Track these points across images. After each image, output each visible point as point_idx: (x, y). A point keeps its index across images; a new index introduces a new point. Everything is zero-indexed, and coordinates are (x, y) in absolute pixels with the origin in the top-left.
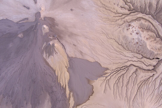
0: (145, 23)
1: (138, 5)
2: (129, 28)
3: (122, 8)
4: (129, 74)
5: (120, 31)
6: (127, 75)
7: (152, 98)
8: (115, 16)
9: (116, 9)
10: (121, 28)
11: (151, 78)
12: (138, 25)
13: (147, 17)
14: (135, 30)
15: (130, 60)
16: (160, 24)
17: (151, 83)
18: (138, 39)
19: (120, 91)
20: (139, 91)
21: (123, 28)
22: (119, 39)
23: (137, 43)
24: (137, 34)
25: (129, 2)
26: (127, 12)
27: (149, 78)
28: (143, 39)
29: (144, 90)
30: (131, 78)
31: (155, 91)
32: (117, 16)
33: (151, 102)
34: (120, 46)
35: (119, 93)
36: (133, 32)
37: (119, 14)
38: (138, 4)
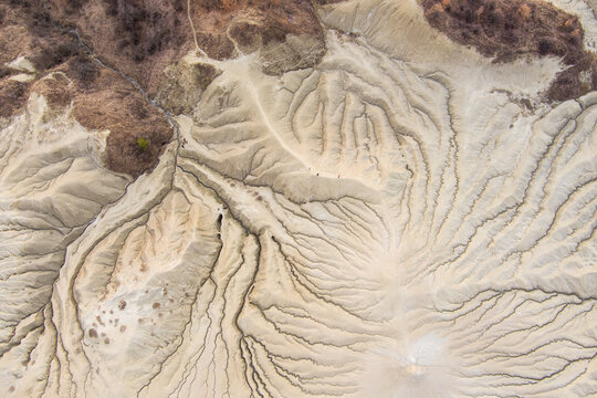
0: (90, 274)
1: (26, 296)
2: (103, 335)
3: (29, 359)
4: (266, 333)
5: (109, 369)
6: (271, 342)
7: (353, 247)
8: (54, 386)
9: (31, 385)
10: (102, 366)
11: (284, 247)
12: (95, 300)
13: (72, 261)
14: (112, 312)
15: (218, 330)
16: (103, 211)
17: (301, 249)
18: (140, 303)
19: (327, 369)
20: (327, 297)
21: (99, 359)
22: (139, 373)
23: (156, 305)
24: (123, 306)
25: (11, 329)
26: (45, 341)
27: (286, 257)
28: (142, 286)
29: (328, 276)
30: (283, 327)
31: (331, 238)
32: (56, 378)
33: (370, 252)
34: (166, 369)
35: (336, 373)
36: (117, 321)
37: (51, 370)
38: (20, 299)
